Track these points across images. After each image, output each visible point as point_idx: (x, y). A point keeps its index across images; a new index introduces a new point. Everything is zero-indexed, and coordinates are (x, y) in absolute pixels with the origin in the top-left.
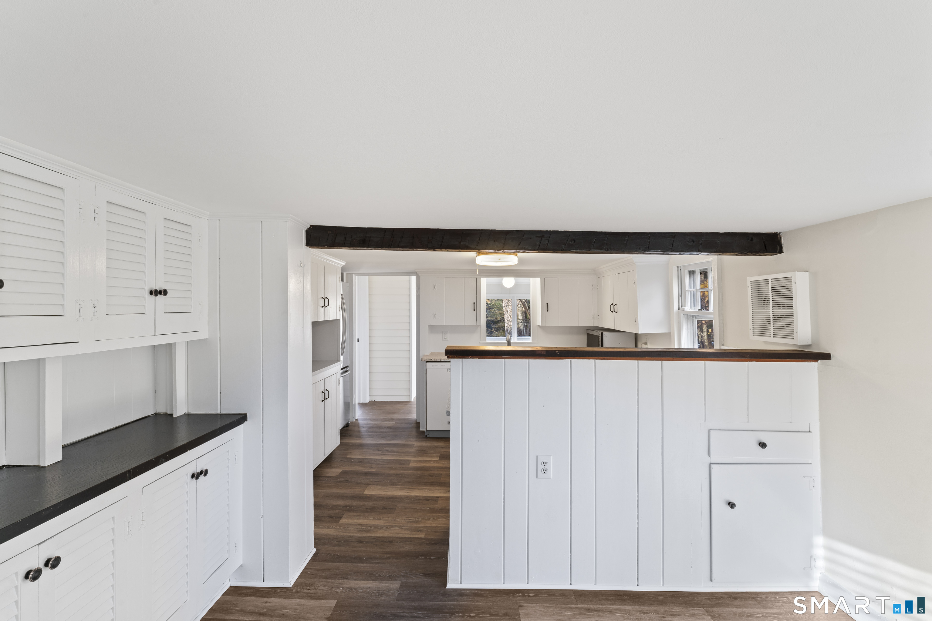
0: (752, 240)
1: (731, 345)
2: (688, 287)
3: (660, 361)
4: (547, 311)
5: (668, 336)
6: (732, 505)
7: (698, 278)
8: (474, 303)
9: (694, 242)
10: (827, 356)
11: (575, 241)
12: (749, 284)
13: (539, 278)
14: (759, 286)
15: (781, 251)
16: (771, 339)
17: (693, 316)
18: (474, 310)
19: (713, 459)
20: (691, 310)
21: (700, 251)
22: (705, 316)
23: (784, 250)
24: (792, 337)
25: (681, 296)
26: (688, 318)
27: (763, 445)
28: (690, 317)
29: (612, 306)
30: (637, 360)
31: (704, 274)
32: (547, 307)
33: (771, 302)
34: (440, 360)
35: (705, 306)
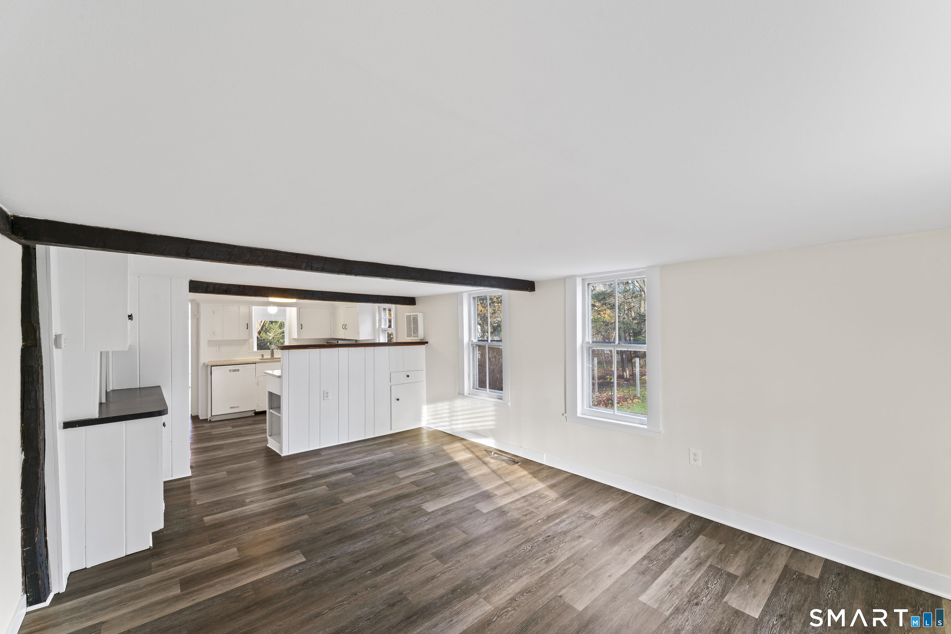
0: (406, 299)
1: (400, 341)
2: (383, 316)
3: (373, 347)
4: (301, 329)
5: (374, 340)
6: (398, 400)
7: (387, 312)
8: (247, 324)
9: (385, 299)
10: (427, 343)
11: (338, 296)
12: (406, 317)
13: (296, 308)
14: (409, 317)
15: (415, 304)
16: (412, 338)
17: (385, 330)
18: (247, 329)
19: (392, 384)
20: (384, 327)
21: (387, 303)
22: (390, 331)
23: (416, 304)
24: (418, 337)
25: (380, 320)
26: (383, 331)
27: (408, 376)
28: (384, 331)
29: (344, 326)
30: (365, 347)
31: (390, 310)
32: (301, 327)
33: (412, 324)
34: (223, 364)
35: (390, 326)
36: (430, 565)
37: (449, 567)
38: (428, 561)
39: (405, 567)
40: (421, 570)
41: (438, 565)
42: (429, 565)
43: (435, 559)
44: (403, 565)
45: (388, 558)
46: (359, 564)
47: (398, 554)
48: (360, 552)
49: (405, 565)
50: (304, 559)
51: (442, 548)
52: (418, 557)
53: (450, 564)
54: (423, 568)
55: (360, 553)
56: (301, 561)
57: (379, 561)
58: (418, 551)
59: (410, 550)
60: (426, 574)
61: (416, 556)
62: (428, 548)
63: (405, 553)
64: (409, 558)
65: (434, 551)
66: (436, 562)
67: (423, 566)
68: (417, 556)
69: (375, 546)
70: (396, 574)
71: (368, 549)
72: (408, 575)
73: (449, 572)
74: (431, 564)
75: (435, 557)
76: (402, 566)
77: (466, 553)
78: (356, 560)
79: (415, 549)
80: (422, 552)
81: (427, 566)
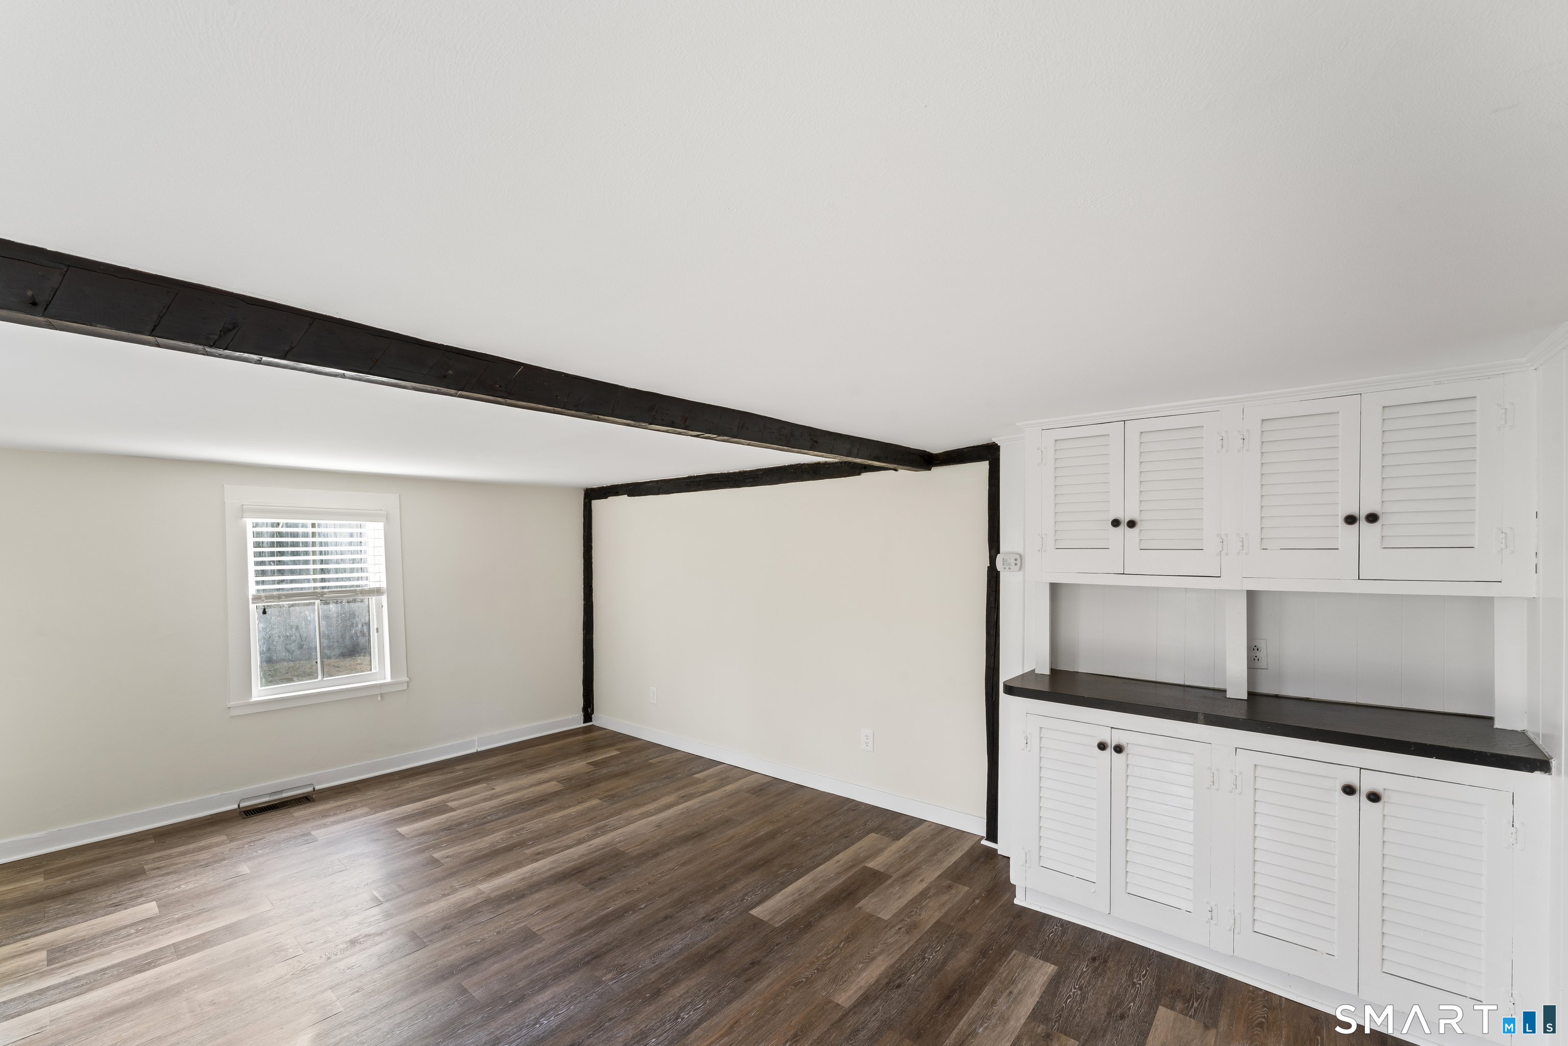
36: (549, 924)
37: (518, 923)
38: (551, 929)
39: (590, 917)
40: (564, 916)
41: (535, 924)
42: (551, 923)
43: (538, 933)
44: (592, 919)
45: (618, 928)
46: (662, 914)
47: (602, 934)
48: (668, 932)
49: (589, 920)
50: (754, 912)
51: (523, 951)
52: (567, 934)
53: (515, 928)
54: (559, 919)
55: (668, 930)
56: (757, 910)
57: (631, 921)
58: (568, 942)
59: (583, 943)
60: (557, 911)
61: (572, 934)
62: (548, 950)
63: (591, 937)
64: (582, 930)
65: (539, 946)
66: (538, 928)
67: (560, 921)
68: (569, 935)
69: (648, 945)
70: (602, 908)
71: (657, 938)
72: (583, 909)
73: (520, 917)
74: (546, 925)
75: (538, 935)
76: (595, 917)
77: (482, 946)
78: (670, 920)
79: (573, 946)
80: (560, 942)
81: (553, 922)
